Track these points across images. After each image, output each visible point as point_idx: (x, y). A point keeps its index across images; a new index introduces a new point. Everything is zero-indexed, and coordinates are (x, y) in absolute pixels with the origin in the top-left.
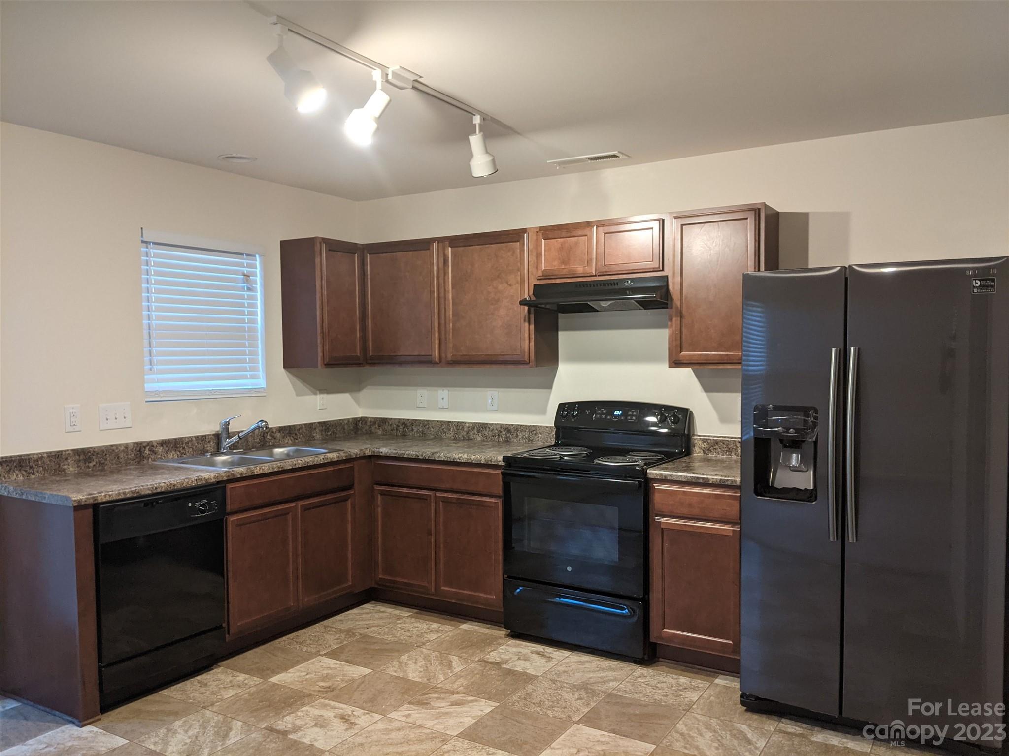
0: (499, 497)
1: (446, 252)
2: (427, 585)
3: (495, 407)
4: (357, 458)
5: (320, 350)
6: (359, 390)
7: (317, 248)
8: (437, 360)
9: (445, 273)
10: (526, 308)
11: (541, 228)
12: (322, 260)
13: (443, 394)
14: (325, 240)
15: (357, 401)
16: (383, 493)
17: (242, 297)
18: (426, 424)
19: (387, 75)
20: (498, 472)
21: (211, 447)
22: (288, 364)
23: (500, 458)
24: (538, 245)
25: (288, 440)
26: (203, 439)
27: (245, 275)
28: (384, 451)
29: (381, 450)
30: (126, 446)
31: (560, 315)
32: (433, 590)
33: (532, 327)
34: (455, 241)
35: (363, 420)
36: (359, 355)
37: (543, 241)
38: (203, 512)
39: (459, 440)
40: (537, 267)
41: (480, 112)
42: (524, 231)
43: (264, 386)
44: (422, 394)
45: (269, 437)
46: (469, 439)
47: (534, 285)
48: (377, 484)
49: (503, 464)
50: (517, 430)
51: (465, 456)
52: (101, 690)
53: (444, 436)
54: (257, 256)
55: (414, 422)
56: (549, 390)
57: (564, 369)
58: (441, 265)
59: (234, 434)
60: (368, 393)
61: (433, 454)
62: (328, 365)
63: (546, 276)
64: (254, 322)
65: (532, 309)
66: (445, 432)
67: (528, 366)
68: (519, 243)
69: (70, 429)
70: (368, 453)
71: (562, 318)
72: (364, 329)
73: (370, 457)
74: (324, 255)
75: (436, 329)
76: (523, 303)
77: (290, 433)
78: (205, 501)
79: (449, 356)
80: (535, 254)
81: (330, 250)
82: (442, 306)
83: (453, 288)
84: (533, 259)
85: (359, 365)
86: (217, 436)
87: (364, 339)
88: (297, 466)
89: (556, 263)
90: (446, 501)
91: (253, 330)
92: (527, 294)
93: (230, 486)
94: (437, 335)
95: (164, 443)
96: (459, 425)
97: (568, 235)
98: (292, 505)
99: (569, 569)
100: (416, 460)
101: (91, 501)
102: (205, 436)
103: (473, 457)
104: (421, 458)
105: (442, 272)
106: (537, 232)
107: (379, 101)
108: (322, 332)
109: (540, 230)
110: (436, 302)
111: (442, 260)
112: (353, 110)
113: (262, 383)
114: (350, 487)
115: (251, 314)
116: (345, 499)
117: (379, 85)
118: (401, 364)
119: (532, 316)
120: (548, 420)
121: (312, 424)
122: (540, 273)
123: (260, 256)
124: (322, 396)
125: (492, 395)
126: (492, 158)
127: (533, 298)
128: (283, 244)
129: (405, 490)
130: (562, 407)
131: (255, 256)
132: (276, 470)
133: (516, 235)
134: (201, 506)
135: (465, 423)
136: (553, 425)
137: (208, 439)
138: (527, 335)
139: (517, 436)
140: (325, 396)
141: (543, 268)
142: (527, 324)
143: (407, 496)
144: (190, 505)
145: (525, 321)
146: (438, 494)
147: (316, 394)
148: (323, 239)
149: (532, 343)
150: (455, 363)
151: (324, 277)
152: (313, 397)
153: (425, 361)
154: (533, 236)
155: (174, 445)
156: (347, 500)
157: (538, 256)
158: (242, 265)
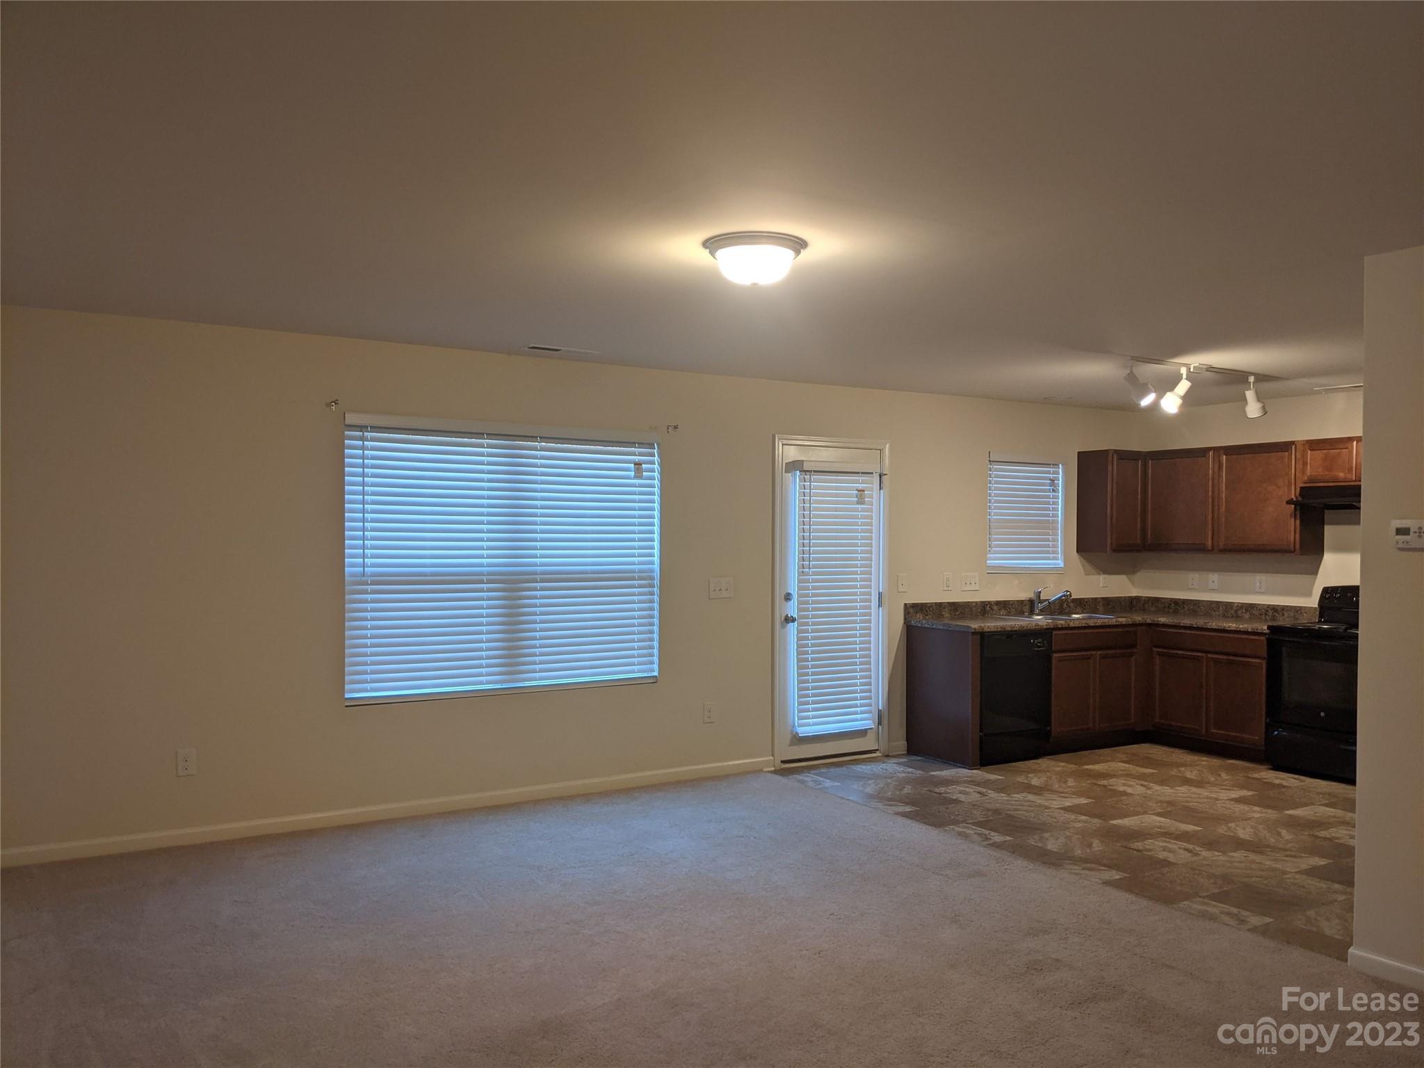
0: (1264, 658)
1: (1221, 458)
2: (1198, 728)
3: (1263, 590)
4: (1141, 625)
5: (1109, 538)
6: (1134, 572)
7: (1110, 458)
8: (1210, 548)
9: (1220, 476)
10: (1293, 506)
11: (1308, 441)
12: (1113, 468)
13: (1214, 578)
14: (1116, 451)
15: (1133, 583)
16: (1159, 654)
17: (1048, 497)
18: (1196, 603)
19: (1190, 369)
20: (1263, 638)
21: (1026, 609)
22: (1080, 550)
23: (1265, 627)
24: (1304, 455)
25: (1079, 609)
26: (1021, 602)
27: (1051, 480)
28: (1162, 620)
29: (1159, 619)
30: (976, 603)
31: (1326, 511)
32: (1204, 732)
33: (1298, 522)
34: (1230, 451)
35: (1138, 598)
36: (1139, 541)
37: (1309, 452)
38: (1039, 647)
39: (1228, 617)
40: (1303, 472)
41: (1252, 374)
42: (1293, 443)
43: (1062, 566)
44: (1194, 577)
45: (1065, 606)
46: (1237, 617)
47: (1301, 487)
48: (1155, 647)
49: (1267, 631)
50: (1283, 610)
51: (1234, 625)
52: (981, 749)
53: (1213, 613)
54: (1060, 465)
55: (1185, 602)
56: (1314, 576)
57: (1329, 558)
58: (1216, 470)
59: (1045, 600)
60: (1141, 575)
61: (1205, 623)
62: (1114, 551)
63: (1310, 481)
64: (1055, 516)
65: (1298, 508)
66: (1214, 611)
67: (1293, 554)
68: (1287, 453)
69: (946, 589)
70: (1149, 621)
71: (1328, 514)
72: (1144, 521)
73: (1150, 625)
74: (1115, 463)
75: (1210, 522)
76: (1290, 502)
77: (1081, 604)
78: (1040, 640)
79: (1221, 545)
80: (1301, 462)
81: (1120, 459)
82: (1216, 503)
83: (1226, 489)
84: (1300, 466)
85: (1138, 551)
86: (1031, 602)
87: (1144, 530)
88: (1097, 624)
89: (1320, 470)
90: (1216, 661)
91: (1055, 522)
92: (1293, 494)
93: (1054, 632)
94: (1210, 526)
95: (998, 603)
96: (1228, 605)
97: (1332, 447)
98: (1094, 653)
99: (1322, 714)
100: (1191, 628)
101: (980, 630)
102: (1023, 601)
103: (1241, 626)
104: (1195, 626)
105: (1216, 475)
106: (1304, 445)
107: (1183, 386)
108: (1112, 524)
109: (1307, 443)
110: (1210, 500)
111: (1217, 466)
112: (1165, 393)
113: (1060, 563)
114: (1134, 646)
115: (1054, 509)
116: (1131, 655)
117: (1184, 376)
118: (1176, 550)
119: (1298, 513)
120: (1313, 601)
121: (1096, 598)
122: (1306, 478)
123: (1062, 465)
124: (1104, 576)
125: (1260, 579)
126: (1262, 405)
127: (1300, 499)
128: (1081, 455)
129: (1180, 652)
130: (1326, 590)
131: (1058, 465)
132: (1084, 625)
133: (1285, 447)
134: (1039, 643)
135: (1234, 603)
136: (1317, 606)
137: (1024, 603)
138: (1293, 529)
139: (1283, 615)
140: (1107, 576)
141: (1309, 474)
142: (1293, 520)
143: (1183, 657)
144: (1032, 641)
145: (1291, 517)
146: (1209, 655)
147: (1099, 574)
148: (1115, 450)
149: (1298, 536)
150: (1225, 551)
151: (1115, 481)
152: (1097, 576)
153: (1200, 549)
154: (1300, 448)
155: (1004, 605)
156: (1132, 656)
157: (1305, 464)
158: (1049, 472)
